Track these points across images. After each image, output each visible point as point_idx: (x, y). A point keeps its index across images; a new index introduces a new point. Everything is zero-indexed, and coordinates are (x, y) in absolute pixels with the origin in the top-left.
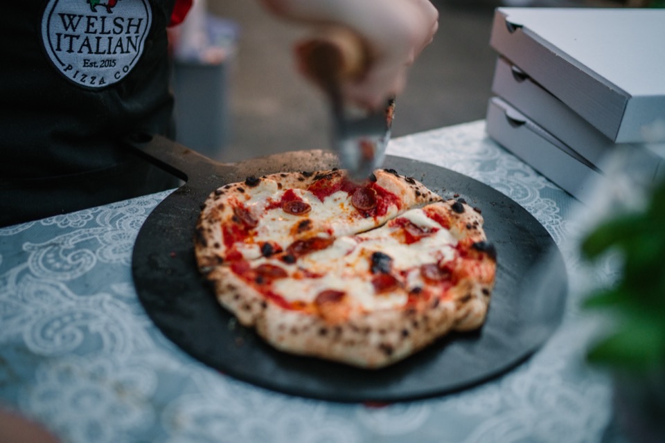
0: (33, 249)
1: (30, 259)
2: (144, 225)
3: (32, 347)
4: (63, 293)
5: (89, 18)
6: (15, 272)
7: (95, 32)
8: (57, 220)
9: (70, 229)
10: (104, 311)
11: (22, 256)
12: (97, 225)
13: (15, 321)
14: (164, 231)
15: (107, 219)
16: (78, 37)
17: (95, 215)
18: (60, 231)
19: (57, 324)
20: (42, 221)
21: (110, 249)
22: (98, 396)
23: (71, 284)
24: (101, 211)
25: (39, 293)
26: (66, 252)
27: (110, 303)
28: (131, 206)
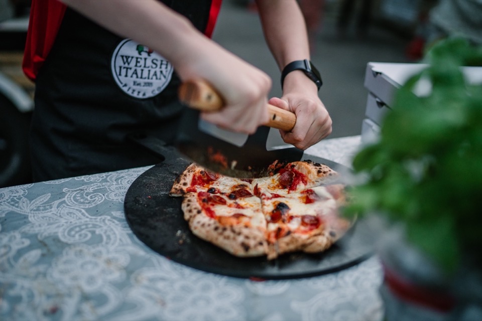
0: (69, 191)
1: (66, 197)
2: (134, 182)
3: (63, 239)
4: (83, 214)
5: (137, 58)
6: (57, 202)
7: (140, 66)
8: (84, 178)
9: (92, 183)
10: (106, 224)
11: (62, 195)
12: (107, 182)
13: (54, 226)
14: (146, 185)
15: (114, 179)
16: (131, 69)
17: (107, 176)
18: (86, 184)
19: (77, 229)
20: (76, 178)
21: (113, 194)
22: (96, 264)
23: (87, 210)
24: (111, 174)
25: (69, 213)
26: (87, 194)
27: (109, 220)
28: (129, 173)
